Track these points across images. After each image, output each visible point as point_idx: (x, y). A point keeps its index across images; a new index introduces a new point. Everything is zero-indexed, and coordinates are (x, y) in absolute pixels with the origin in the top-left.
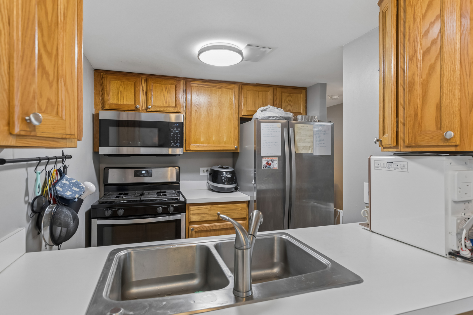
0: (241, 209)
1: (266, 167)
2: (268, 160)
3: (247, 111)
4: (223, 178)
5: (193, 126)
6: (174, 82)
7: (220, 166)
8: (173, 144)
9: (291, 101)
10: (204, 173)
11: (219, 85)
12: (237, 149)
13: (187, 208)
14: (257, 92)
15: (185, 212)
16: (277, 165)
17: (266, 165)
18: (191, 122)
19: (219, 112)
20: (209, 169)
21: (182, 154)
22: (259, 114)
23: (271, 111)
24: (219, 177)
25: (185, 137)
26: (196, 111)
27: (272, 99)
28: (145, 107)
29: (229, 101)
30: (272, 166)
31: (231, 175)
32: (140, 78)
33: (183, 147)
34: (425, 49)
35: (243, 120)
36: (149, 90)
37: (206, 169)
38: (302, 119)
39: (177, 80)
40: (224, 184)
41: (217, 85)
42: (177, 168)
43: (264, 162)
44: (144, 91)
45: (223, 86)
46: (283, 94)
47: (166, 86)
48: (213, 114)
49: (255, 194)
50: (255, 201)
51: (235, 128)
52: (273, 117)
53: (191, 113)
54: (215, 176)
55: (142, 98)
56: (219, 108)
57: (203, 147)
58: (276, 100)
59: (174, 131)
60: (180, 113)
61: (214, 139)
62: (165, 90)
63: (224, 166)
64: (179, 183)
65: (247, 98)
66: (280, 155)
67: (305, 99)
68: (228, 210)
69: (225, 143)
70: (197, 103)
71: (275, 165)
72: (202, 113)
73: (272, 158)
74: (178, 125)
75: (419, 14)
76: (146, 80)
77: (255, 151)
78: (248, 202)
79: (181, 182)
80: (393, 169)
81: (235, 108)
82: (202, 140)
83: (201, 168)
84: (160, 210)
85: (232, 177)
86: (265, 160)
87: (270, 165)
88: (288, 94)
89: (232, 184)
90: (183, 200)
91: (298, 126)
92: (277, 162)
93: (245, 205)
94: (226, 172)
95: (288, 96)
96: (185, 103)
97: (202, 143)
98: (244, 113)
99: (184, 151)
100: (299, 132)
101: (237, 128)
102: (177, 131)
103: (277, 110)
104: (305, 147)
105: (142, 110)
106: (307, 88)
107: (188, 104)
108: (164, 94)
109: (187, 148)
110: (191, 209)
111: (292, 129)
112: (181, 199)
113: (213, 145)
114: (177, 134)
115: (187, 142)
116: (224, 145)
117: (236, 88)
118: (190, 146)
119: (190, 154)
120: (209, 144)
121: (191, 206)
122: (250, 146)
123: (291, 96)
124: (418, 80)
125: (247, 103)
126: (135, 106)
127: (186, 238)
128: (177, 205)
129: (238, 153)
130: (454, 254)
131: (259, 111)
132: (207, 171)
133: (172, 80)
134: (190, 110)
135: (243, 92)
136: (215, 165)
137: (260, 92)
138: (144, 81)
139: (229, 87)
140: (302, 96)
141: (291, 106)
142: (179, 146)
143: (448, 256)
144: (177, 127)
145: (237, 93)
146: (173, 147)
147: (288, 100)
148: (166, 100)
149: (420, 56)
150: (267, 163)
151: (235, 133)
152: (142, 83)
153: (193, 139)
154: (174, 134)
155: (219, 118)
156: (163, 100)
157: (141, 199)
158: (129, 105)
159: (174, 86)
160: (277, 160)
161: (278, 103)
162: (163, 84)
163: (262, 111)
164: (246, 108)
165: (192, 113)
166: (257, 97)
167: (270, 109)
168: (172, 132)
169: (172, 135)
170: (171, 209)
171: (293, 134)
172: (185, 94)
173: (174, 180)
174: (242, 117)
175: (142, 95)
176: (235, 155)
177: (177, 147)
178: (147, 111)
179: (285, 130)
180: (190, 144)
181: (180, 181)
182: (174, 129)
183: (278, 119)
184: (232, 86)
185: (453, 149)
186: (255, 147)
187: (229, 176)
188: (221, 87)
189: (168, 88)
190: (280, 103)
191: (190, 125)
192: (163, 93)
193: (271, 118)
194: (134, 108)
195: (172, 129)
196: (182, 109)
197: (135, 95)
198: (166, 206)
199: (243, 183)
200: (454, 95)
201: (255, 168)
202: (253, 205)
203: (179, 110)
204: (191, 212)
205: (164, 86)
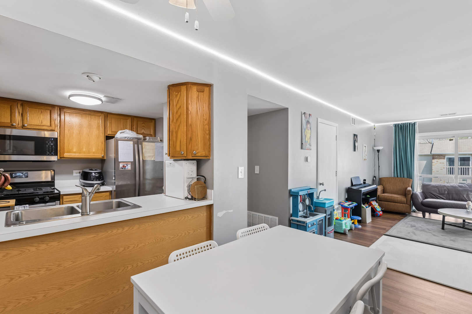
0: (105, 196)
1: (122, 168)
2: (124, 164)
3: (112, 131)
4: (92, 177)
5: (66, 141)
6: (49, 108)
7: (90, 169)
8: (48, 153)
9: (145, 127)
10: (77, 174)
11: (88, 113)
12: (103, 157)
13: (61, 198)
14: (119, 119)
15: (60, 200)
16: (130, 167)
17: (122, 167)
18: (65, 138)
19: (89, 131)
20: (81, 171)
21: (57, 160)
22: (118, 135)
23: (127, 133)
24: (89, 176)
25: (59, 148)
26: (69, 130)
27: (131, 124)
28: (21, 125)
29: (97, 124)
30: (126, 168)
31: (99, 174)
32: (16, 103)
33: (57, 155)
34: (176, 118)
35: (108, 138)
36: (25, 112)
37: (78, 171)
38: (149, 139)
39: (51, 107)
40: (93, 180)
41: (87, 113)
42: (51, 171)
43: (121, 165)
44: (20, 112)
45: (92, 114)
46: (139, 122)
47: (41, 111)
48: (83, 133)
49: (115, 187)
50: (115, 191)
51: (102, 143)
52: (129, 137)
53: (64, 131)
54: (85, 176)
55: (18, 118)
56: (89, 128)
57: (75, 155)
58: (134, 125)
59: (49, 144)
60: (55, 131)
61: (84, 150)
62: (40, 114)
63: (93, 169)
64: (54, 182)
65: (111, 123)
66: (132, 161)
67: (154, 126)
68: (95, 197)
69: (94, 153)
70: (69, 124)
71: (129, 167)
72: (74, 132)
73: (126, 163)
74: (52, 139)
75: (175, 104)
76: (22, 105)
77: (115, 159)
78: (110, 192)
79: (56, 181)
80: (171, 167)
81: (102, 129)
82: (74, 150)
83: (74, 171)
84: (37, 199)
85: (99, 176)
86: (122, 164)
87: (125, 167)
88: (142, 122)
89: (99, 180)
90: (58, 192)
91: (144, 144)
92: (130, 165)
93: (108, 193)
94: (95, 173)
95: (143, 123)
96: (59, 124)
97: (75, 153)
98: (109, 133)
99: (59, 158)
100: (145, 147)
101: (104, 143)
102: (52, 144)
103: (132, 133)
104: (149, 156)
105: (19, 127)
106: (155, 119)
107: (61, 125)
108: (40, 116)
109: (61, 156)
110: (64, 198)
111: (141, 145)
112: (56, 191)
113: (84, 154)
114: (52, 146)
115: (61, 152)
116: (93, 154)
117: (103, 116)
118: (64, 155)
119: (63, 161)
120: (80, 153)
121: (64, 196)
122: (112, 155)
123: (144, 124)
124: (174, 130)
125: (111, 126)
126: (11, 124)
127: (60, 205)
128: (52, 195)
129: (105, 160)
130: (187, 198)
131: (119, 133)
132: (80, 173)
133: (47, 106)
134: (63, 129)
135: (108, 119)
136: (87, 168)
137: (121, 120)
138: (20, 105)
139: (97, 115)
140: (152, 124)
141: (145, 130)
142: (53, 155)
143: (185, 199)
144: (52, 141)
145: (103, 119)
146: (48, 155)
147: (143, 126)
148: (42, 121)
149: (175, 121)
150: (123, 166)
151: (101, 146)
152: (18, 107)
153: (66, 149)
154: (49, 146)
155: (88, 135)
156: (39, 120)
157: (19, 193)
158: (4, 122)
159: (49, 111)
160: (130, 164)
161: (135, 127)
162: (39, 109)
163: (121, 133)
164: (110, 130)
165: (66, 131)
166: (119, 123)
167: (127, 132)
168: (47, 144)
169: (47, 147)
170: (47, 198)
171: (141, 148)
172: (59, 117)
173: (49, 179)
174: (107, 135)
175: (18, 116)
176: (102, 161)
177: (52, 155)
178: (23, 128)
179: (136, 146)
180: (64, 153)
181: (54, 180)
182: (49, 142)
183: (132, 138)
184: (100, 114)
185: (185, 158)
186: (115, 156)
187: (97, 175)
188: (90, 115)
189: (43, 112)
190: (137, 127)
191: (64, 140)
192: (38, 116)
193: (127, 138)
194: (10, 126)
195: (47, 142)
196: (56, 128)
197: (10, 115)
198: (42, 196)
199: (108, 180)
200: (184, 138)
201: (115, 170)
202: (113, 193)
203: (53, 129)
204: (65, 200)
205: (39, 111)
